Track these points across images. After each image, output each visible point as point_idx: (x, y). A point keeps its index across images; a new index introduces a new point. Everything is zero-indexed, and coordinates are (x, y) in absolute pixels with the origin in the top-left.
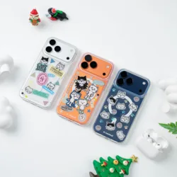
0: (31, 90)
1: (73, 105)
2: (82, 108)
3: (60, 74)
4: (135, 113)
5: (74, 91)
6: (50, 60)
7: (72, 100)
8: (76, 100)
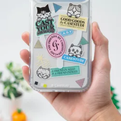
0: (48, 73)
3: (81, 24)
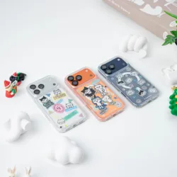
1: (104, 105)
2: (110, 101)
4: (139, 75)
5: (92, 99)
6: (46, 96)
7: (99, 104)
8: (101, 102)
